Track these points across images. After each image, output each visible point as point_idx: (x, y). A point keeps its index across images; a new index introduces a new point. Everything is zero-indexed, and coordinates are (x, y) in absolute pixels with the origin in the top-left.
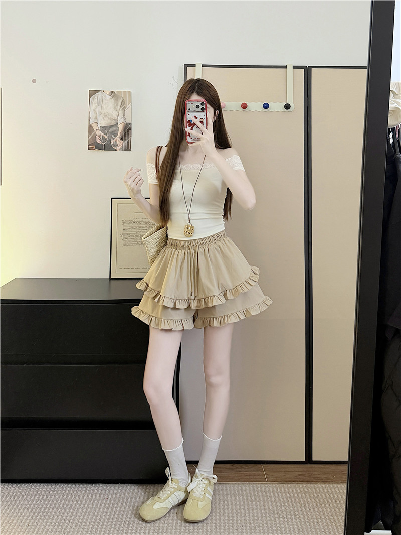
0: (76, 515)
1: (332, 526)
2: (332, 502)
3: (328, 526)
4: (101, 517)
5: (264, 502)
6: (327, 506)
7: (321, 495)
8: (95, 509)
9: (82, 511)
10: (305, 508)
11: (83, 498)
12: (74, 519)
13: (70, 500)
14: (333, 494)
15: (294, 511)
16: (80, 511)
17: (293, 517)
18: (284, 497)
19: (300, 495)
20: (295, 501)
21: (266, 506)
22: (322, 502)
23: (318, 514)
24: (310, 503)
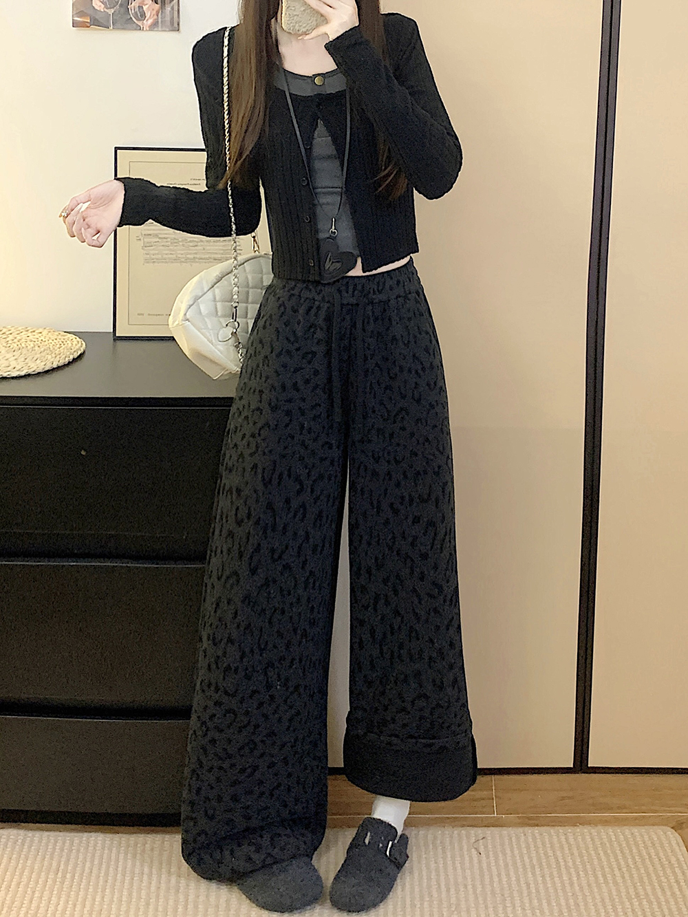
2: (629, 870)
6: (619, 880)
10: (572, 884)
15: (547, 889)
19: (559, 854)
20: (549, 866)
22: (607, 870)
23: (598, 897)
24: (581, 873)
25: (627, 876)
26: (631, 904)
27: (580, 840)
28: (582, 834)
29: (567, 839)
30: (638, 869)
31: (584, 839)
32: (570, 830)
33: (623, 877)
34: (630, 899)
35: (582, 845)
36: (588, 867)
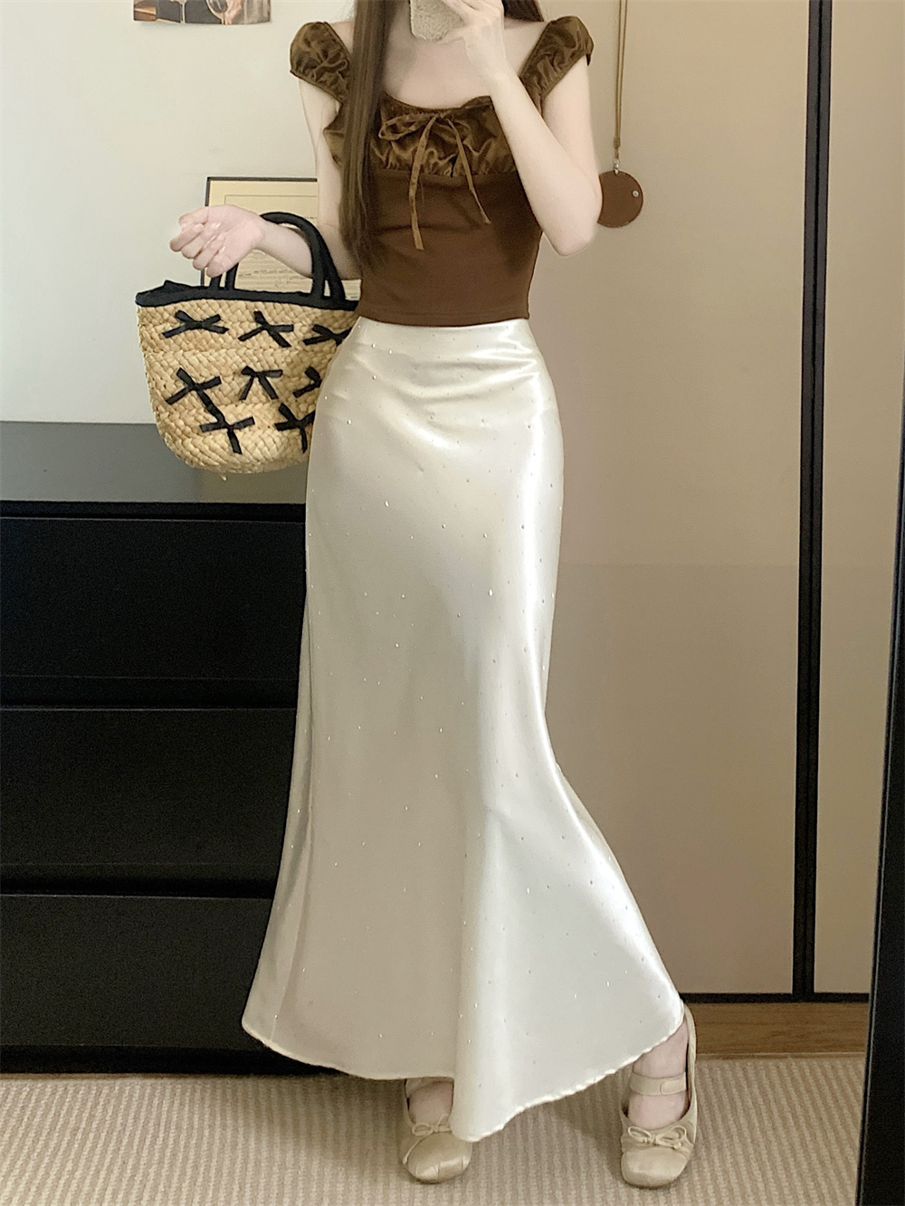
0: (72, 1173)
1: (826, 1176)
2: (828, 1109)
3: (814, 1178)
4: (146, 1175)
6: (814, 1122)
7: (797, 1090)
8: (127, 1154)
9: (89, 1160)
11: (90, 1122)
12: (68, 1185)
13: (53, 1128)
16: (83, 1161)
22: (799, 1109)
25: (825, 1118)
26: (830, 1152)
27: (764, 1076)
28: (767, 1067)
29: (745, 1075)
30: (839, 1109)
32: (749, 1064)
33: (821, 1119)
34: (828, 1145)
35: (765, 1081)
36: (774, 1107)
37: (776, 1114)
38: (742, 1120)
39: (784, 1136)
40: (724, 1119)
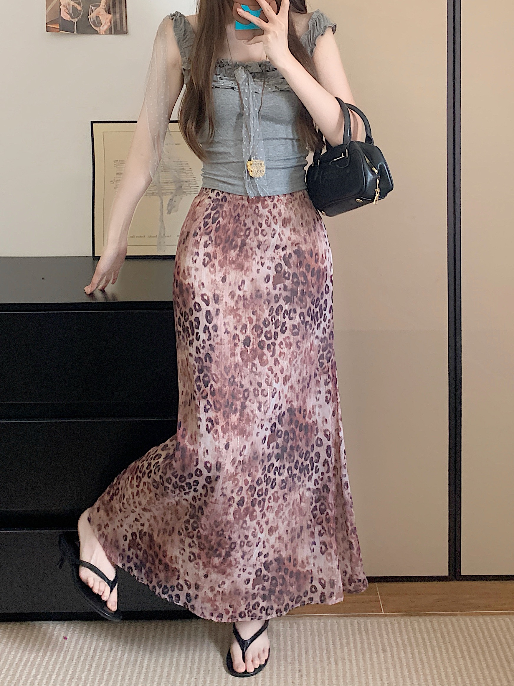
0: (36, 676)
2: (482, 648)
4: (79, 679)
5: (362, 647)
7: (463, 636)
8: (69, 665)
9: (46, 668)
14: (483, 633)
16: (42, 670)
17: (413, 672)
18: (399, 640)
21: (367, 655)
22: (464, 648)
23: (456, 668)
24: (443, 650)
26: (483, 673)
27: (443, 626)
29: (432, 626)
30: (489, 647)
31: (446, 626)
32: (434, 619)
33: (477, 653)
34: (482, 670)
36: (449, 646)
37: (450, 650)
38: (430, 654)
39: (455, 663)
40: (419, 653)
